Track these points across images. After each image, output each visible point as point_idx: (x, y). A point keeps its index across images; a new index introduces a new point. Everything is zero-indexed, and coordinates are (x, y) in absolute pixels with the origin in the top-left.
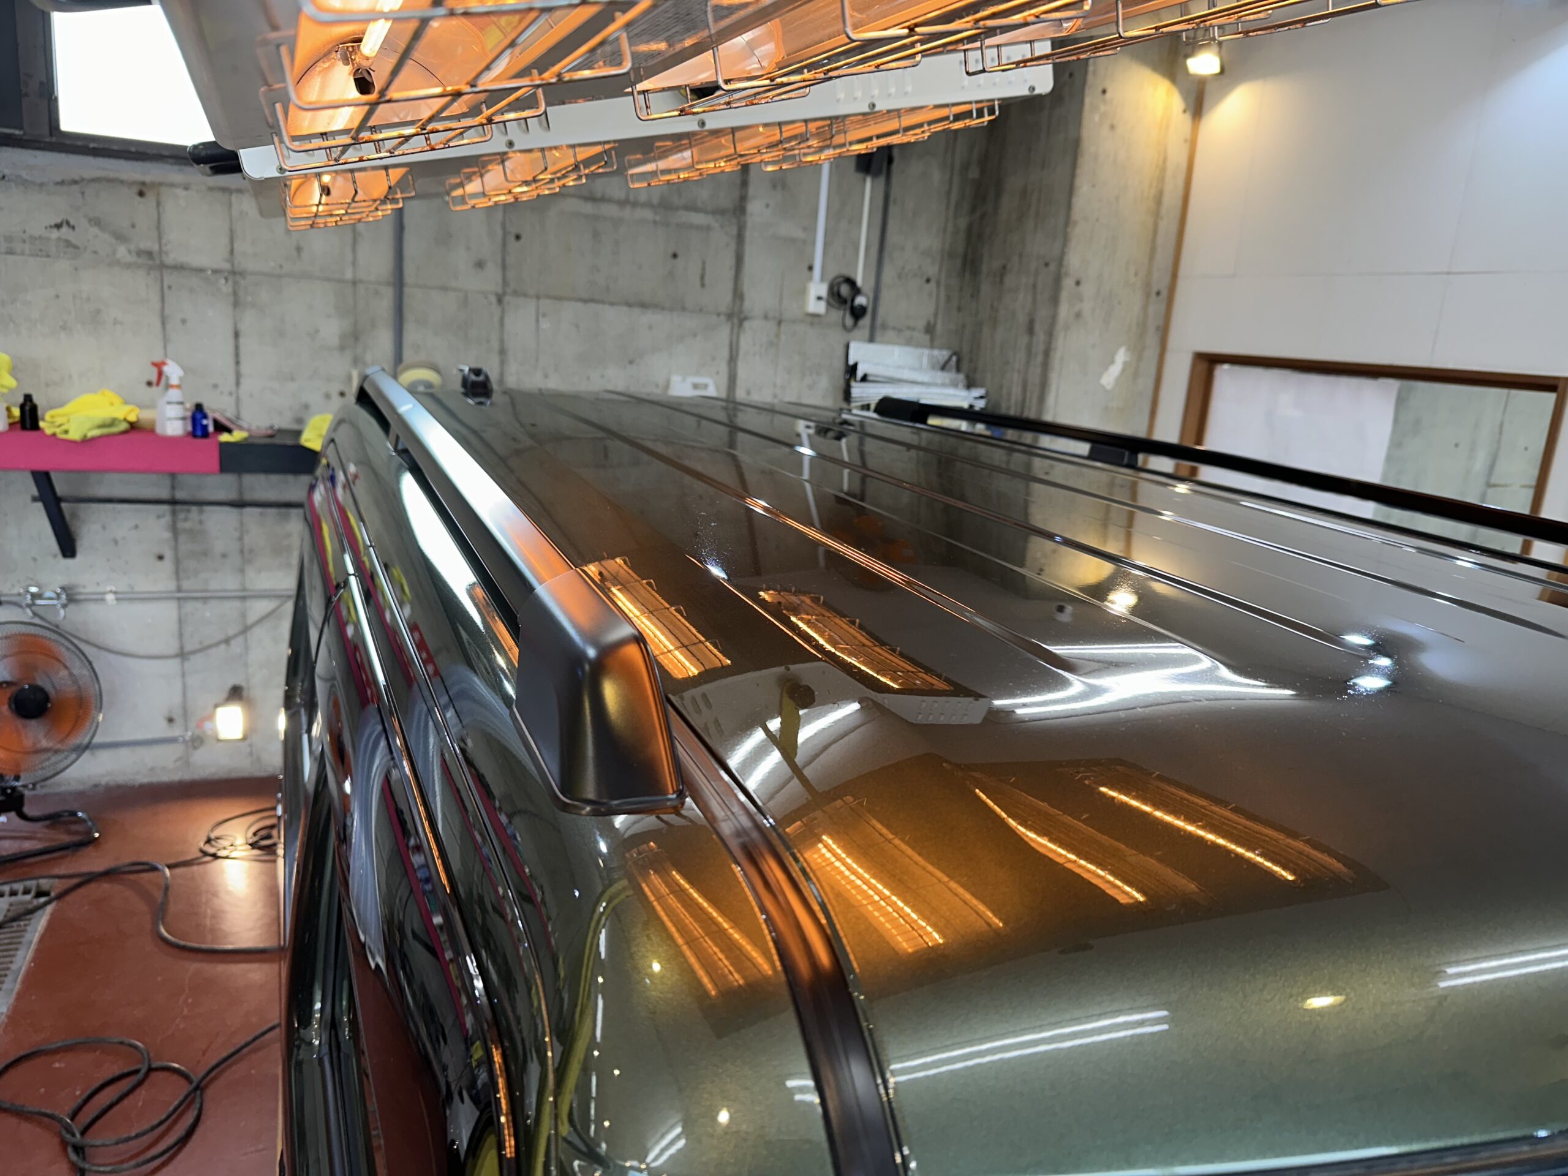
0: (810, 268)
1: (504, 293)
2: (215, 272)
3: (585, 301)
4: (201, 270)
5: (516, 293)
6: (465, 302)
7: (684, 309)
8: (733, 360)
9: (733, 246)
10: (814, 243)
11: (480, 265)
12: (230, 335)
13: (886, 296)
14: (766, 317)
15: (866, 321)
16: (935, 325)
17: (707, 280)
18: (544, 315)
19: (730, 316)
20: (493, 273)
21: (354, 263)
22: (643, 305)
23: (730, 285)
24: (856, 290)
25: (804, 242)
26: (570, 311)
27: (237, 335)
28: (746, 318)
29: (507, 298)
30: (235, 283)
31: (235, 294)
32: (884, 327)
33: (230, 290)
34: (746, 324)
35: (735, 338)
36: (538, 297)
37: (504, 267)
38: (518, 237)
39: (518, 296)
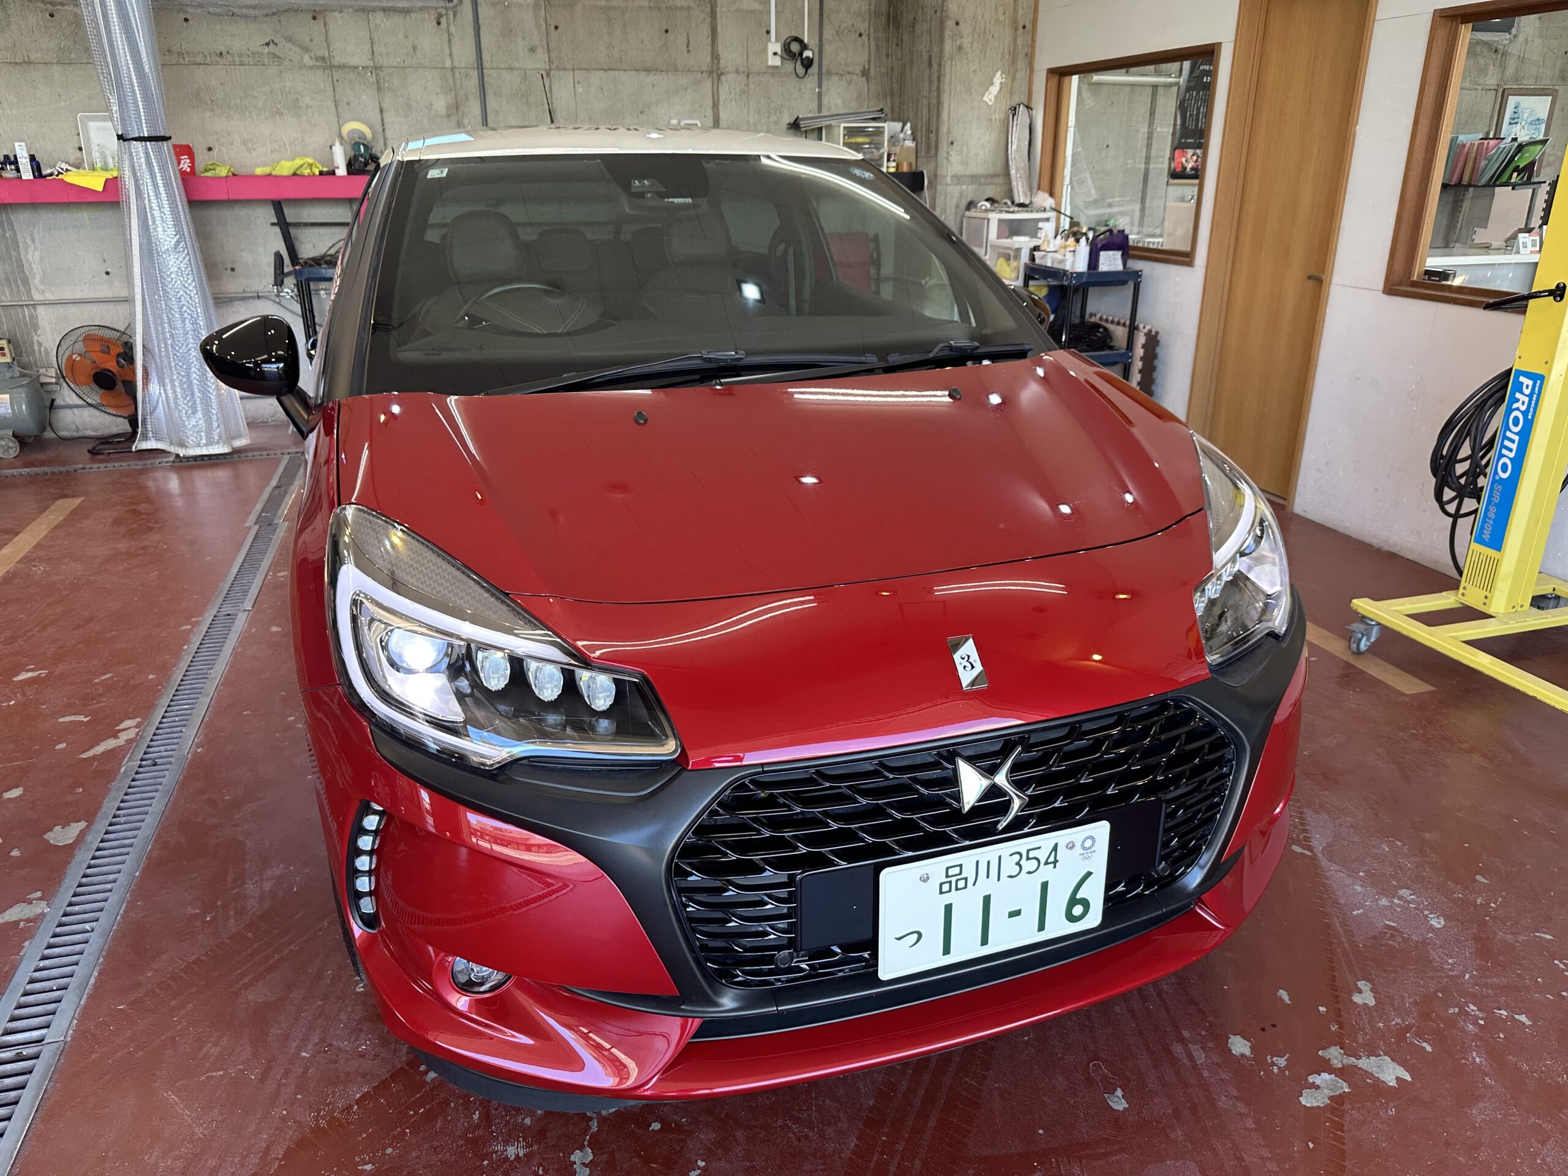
0: (768, 32)
1: (550, 69)
2: (363, 68)
3: (606, 70)
4: (356, 67)
5: (558, 69)
6: (525, 78)
7: (676, 70)
8: (715, 105)
9: (709, 20)
10: (769, 12)
11: (533, 50)
12: (377, 111)
13: (828, 49)
14: (737, 72)
15: (814, 69)
16: (869, 68)
17: (691, 47)
18: (579, 83)
19: (711, 73)
20: (542, 55)
21: (451, 55)
22: (648, 70)
23: (709, 50)
24: (804, 47)
25: (761, 12)
26: (596, 77)
27: (381, 111)
28: (722, 74)
29: (552, 72)
30: (377, 75)
31: (378, 82)
32: (829, 73)
33: (375, 80)
34: (723, 78)
35: (715, 88)
36: (574, 70)
37: (549, 51)
38: (556, 28)
39: (560, 70)
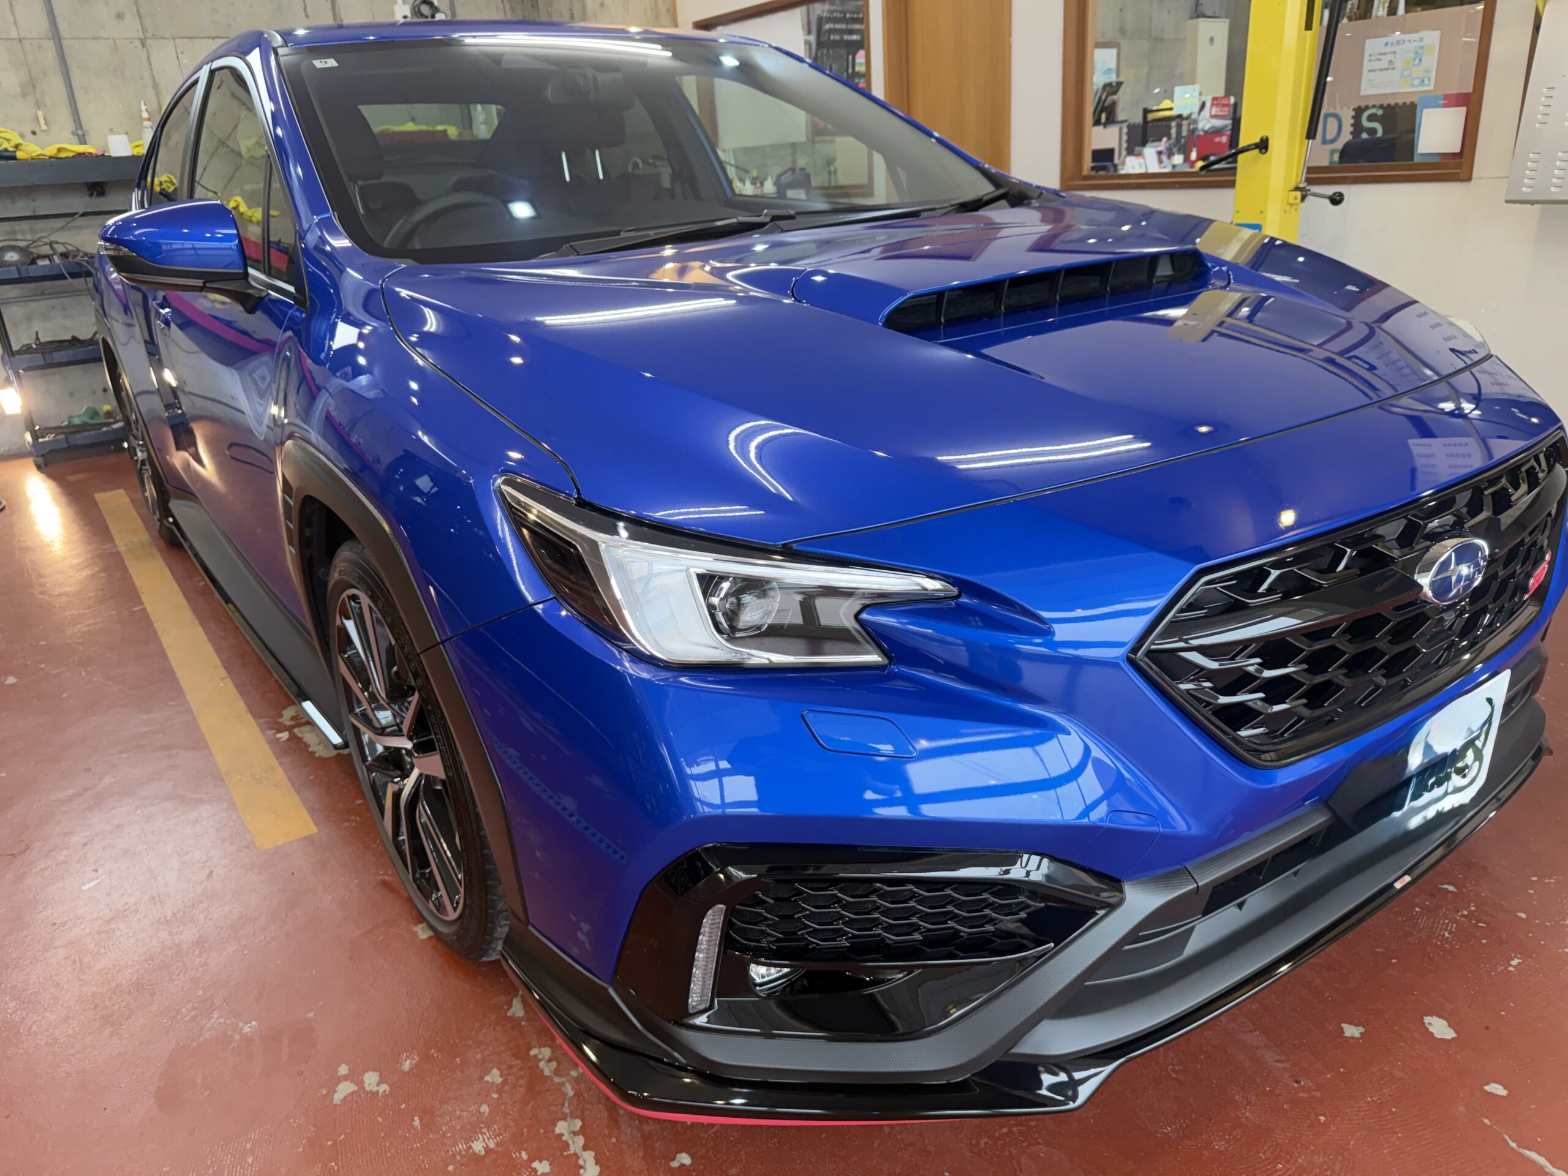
1: (145, 38)
3: (213, 38)
5: (155, 37)
6: (115, 48)
11: (120, 16)
17: (309, 11)
18: (182, 53)
21: (15, 22)
23: (329, 13)
24: (435, 9)
26: (202, 47)
29: (148, 42)
36: (174, 39)
37: (140, 17)
39: (157, 39)
